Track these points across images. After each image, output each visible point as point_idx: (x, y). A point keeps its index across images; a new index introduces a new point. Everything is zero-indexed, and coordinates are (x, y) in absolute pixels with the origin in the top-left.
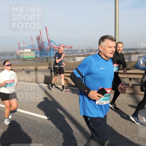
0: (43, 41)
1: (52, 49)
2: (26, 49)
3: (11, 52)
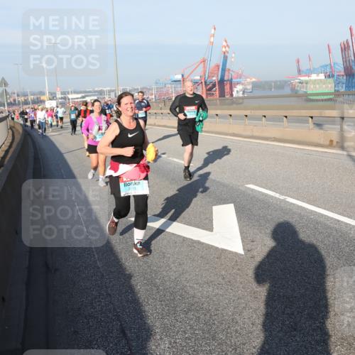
2: (313, 75)
3: (280, 81)
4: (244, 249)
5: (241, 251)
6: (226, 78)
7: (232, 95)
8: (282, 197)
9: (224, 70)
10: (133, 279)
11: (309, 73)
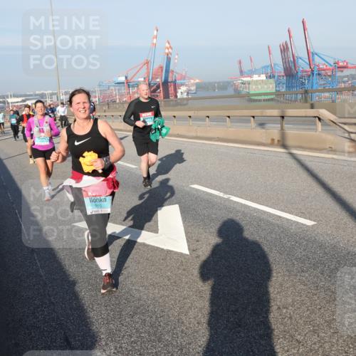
0: (296, 55)
1: (315, 72)
2: (255, 76)
3: (223, 82)
4: (189, 249)
5: (186, 251)
6: (170, 80)
7: (176, 96)
8: (226, 196)
9: (167, 71)
10: (77, 285)
11: (251, 74)
